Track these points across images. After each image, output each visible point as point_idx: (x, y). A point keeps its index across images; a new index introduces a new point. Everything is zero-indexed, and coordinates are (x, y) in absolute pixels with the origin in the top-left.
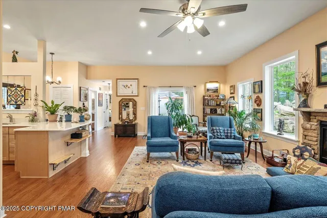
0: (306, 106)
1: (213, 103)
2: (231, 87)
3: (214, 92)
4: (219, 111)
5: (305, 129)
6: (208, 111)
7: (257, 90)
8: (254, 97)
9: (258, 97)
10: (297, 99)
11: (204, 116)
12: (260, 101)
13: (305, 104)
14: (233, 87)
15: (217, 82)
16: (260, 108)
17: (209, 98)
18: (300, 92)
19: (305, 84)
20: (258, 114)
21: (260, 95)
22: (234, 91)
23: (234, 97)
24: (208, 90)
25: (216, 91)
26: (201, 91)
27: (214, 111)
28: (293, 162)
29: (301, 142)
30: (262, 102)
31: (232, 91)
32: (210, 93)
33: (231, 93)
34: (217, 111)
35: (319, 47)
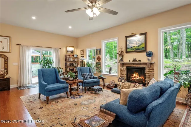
0: (122, 61)
1: (71, 60)
2: (81, 50)
3: (71, 53)
4: (74, 65)
5: (121, 70)
6: (68, 64)
7: (98, 53)
8: (96, 56)
9: (99, 57)
10: (119, 58)
11: (66, 68)
12: (100, 59)
13: (122, 60)
14: (83, 51)
15: (73, 47)
16: (100, 62)
17: (69, 56)
18: (120, 55)
19: (122, 51)
20: (99, 65)
21: (100, 56)
22: (84, 53)
23: (83, 56)
24: (68, 51)
25: (72, 52)
26: (63, 52)
27: (72, 65)
28: (121, 85)
29: (120, 76)
30: (101, 59)
31: (82, 53)
32: (69, 53)
33: (81, 54)
34: (73, 64)
35: (127, 37)
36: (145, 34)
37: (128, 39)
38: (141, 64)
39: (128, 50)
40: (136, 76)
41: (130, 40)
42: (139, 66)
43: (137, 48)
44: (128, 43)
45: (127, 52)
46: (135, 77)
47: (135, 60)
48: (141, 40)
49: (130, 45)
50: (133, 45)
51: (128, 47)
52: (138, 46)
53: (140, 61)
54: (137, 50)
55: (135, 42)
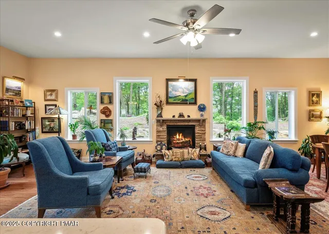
0: (161, 117)
6: (12, 126)
7: (107, 101)
9: (106, 108)
12: (110, 112)
13: (160, 115)
15: (22, 80)
16: (110, 118)
19: (161, 102)
20: (107, 124)
21: (110, 107)
23: (55, 105)
24: (8, 90)
25: (18, 92)
29: (155, 141)
30: (112, 112)
34: (24, 125)
35: (168, 80)
36: (195, 81)
37: (170, 83)
38: (189, 121)
39: (170, 100)
40: (179, 137)
41: (173, 86)
42: (187, 124)
43: (184, 98)
44: (170, 90)
45: (168, 103)
46: (179, 139)
47: (181, 115)
48: (189, 87)
49: (173, 93)
50: (178, 94)
51: (170, 95)
52: (186, 96)
53: (189, 116)
54: (184, 102)
55: (180, 90)
